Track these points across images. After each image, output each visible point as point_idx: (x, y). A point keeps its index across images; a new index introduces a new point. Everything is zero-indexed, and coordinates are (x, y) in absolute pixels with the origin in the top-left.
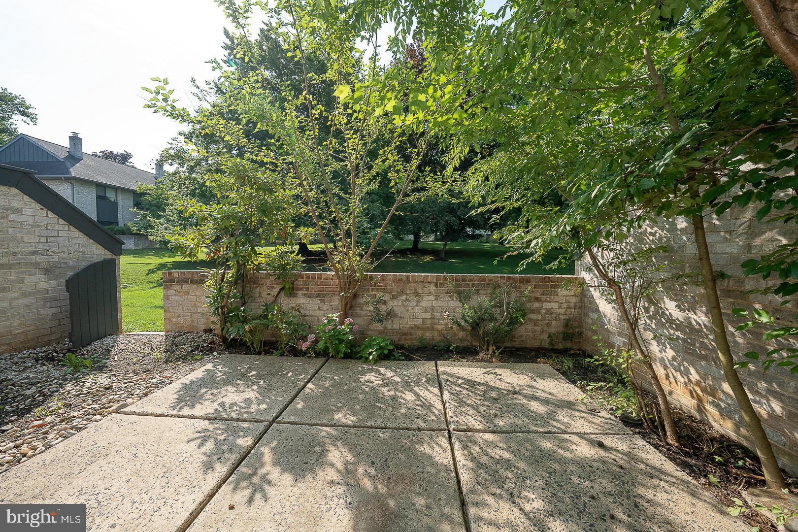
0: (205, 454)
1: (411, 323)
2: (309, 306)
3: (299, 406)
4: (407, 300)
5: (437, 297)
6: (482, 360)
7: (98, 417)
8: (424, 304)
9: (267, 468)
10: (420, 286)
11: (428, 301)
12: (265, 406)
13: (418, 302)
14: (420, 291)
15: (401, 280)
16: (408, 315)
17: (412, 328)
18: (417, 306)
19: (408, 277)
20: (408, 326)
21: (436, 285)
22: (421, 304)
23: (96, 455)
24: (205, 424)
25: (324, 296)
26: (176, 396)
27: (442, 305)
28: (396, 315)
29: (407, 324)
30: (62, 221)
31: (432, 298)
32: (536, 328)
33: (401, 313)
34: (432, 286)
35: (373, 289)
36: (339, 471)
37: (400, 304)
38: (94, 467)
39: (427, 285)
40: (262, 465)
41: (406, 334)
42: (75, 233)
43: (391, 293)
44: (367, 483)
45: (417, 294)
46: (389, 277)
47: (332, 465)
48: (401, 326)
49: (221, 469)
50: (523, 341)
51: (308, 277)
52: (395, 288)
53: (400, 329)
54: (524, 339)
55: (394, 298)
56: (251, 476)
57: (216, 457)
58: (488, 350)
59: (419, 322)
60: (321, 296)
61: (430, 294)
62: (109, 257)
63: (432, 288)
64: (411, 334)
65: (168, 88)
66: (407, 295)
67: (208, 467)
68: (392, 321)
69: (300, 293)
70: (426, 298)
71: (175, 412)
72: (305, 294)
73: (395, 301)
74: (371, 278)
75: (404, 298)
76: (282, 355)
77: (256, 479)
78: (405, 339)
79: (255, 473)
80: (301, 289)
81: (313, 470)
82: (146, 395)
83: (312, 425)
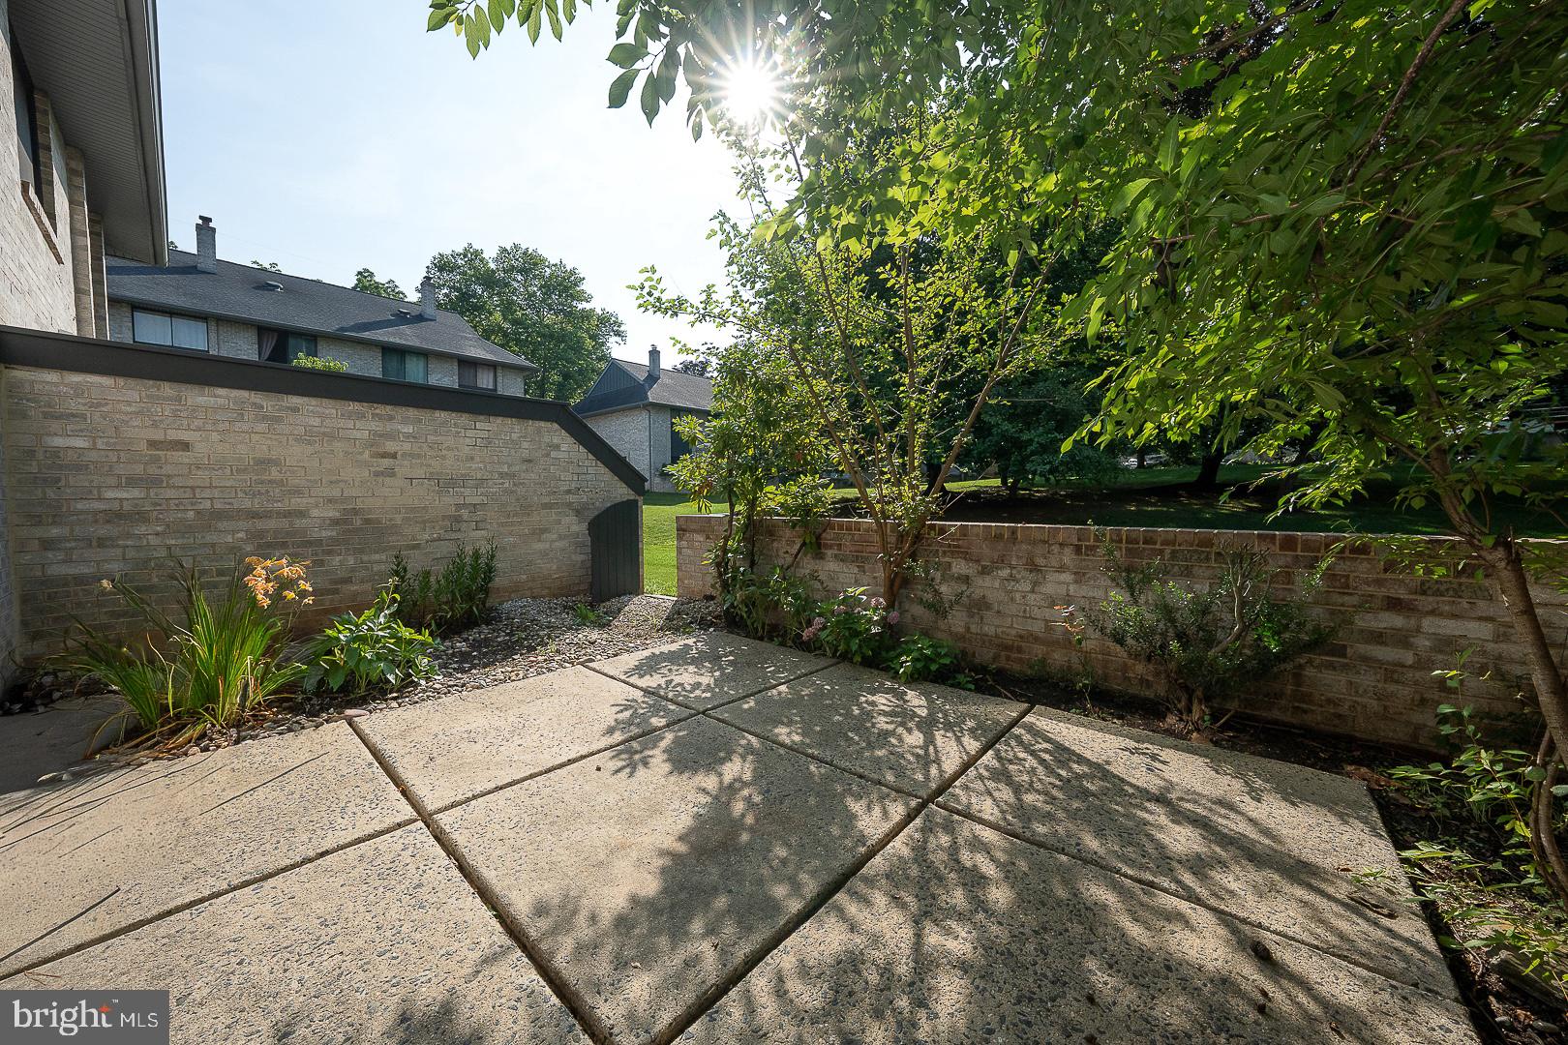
0: (616, 720)
1: (1020, 626)
2: (841, 576)
3: (746, 706)
4: (1012, 578)
5: (1080, 576)
6: (1169, 732)
7: (567, 665)
8: (1049, 588)
9: (656, 752)
10: (1039, 550)
11: (1058, 583)
12: (709, 695)
13: (1035, 584)
14: (1040, 561)
15: (999, 537)
16: (1013, 609)
17: (1021, 637)
18: (1033, 591)
19: (1014, 531)
20: (1014, 632)
21: (1078, 549)
22: (1043, 589)
23: (548, 692)
24: (638, 695)
25: (865, 560)
26: (637, 663)
27: (1091, 594)
28: (988, 607)
29: (1011, 627)
30: (591, 456)
31: (1067, 577)
32: (1392, 688)
33: (999, 603)
34: (1068, 551)
35: (944, 552)
36: (721, 782)
37: (997, 584)
38: (539, 702)
39: (1056, 549)
40: (655, 746)
41: (1008, 648)
42: (603, 469)
43: (978, 561)
44: (738, 807)
45: (1033, 568)
46: (975, 530)
47: (720, 775)
48: (999, 630)
49: (618, 737)
50: (1339, 716)
51: (841, 526)
52: (986, 550)
53: (997, 636)
54: (1344, 710)
55: (984, 571)
56: (636, 752)
57: (622, 726)
58: (1190, 711)
59: (1037, 628)
60: (859, 559)
61: (1062, 569)
62: (632, 498)
63: (1068, 557)
64: (1020, 650)
65: (656, 277)
66: (1012, 567)
67: (610, 731)
68: (982, 618)
69: (829, 552)
70: (1052, 577)
71: (623, 677)
72: (836, 555)
73: (988, 578)
74: (942, 530)
75: (1004, 573)
76: (783, 644)
77: (637, 757)
78: (1008, 658)
79: (641, 752)
80: (831, 547)
81: (696, 771)
82: (615, 655)
83: (739, 729)
